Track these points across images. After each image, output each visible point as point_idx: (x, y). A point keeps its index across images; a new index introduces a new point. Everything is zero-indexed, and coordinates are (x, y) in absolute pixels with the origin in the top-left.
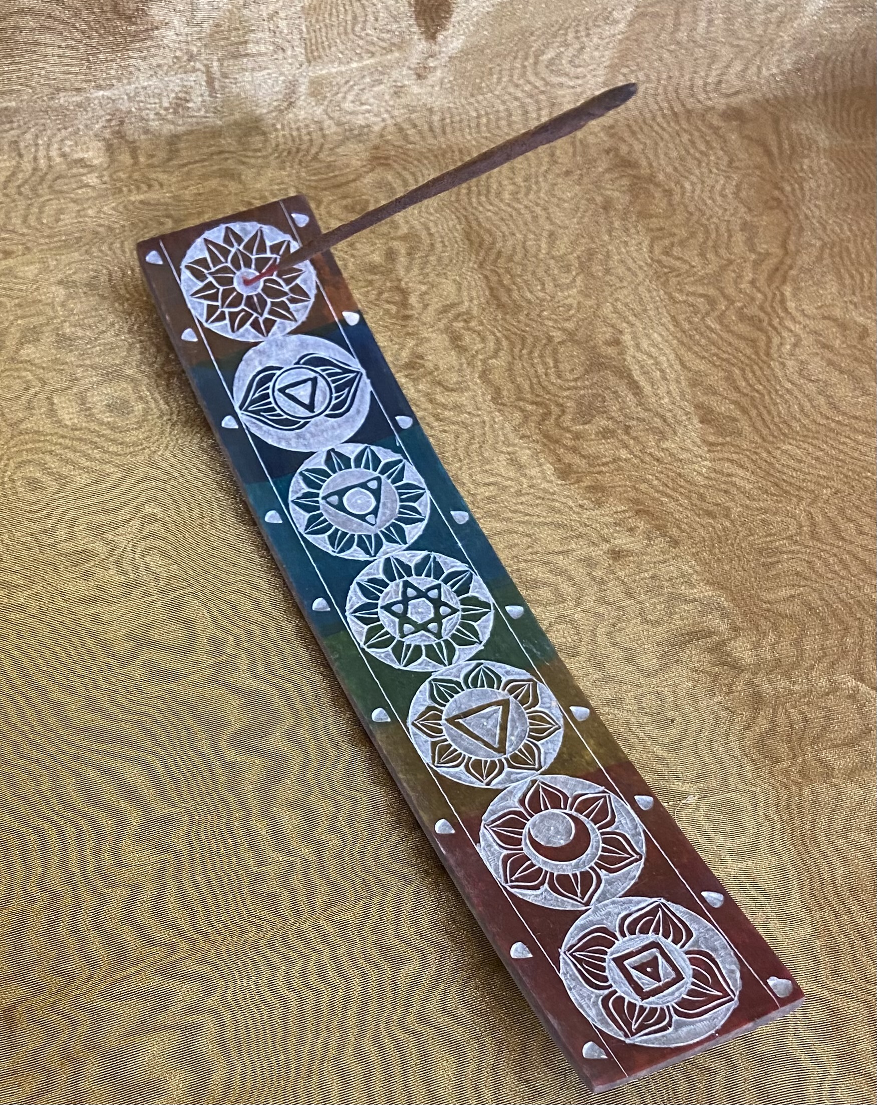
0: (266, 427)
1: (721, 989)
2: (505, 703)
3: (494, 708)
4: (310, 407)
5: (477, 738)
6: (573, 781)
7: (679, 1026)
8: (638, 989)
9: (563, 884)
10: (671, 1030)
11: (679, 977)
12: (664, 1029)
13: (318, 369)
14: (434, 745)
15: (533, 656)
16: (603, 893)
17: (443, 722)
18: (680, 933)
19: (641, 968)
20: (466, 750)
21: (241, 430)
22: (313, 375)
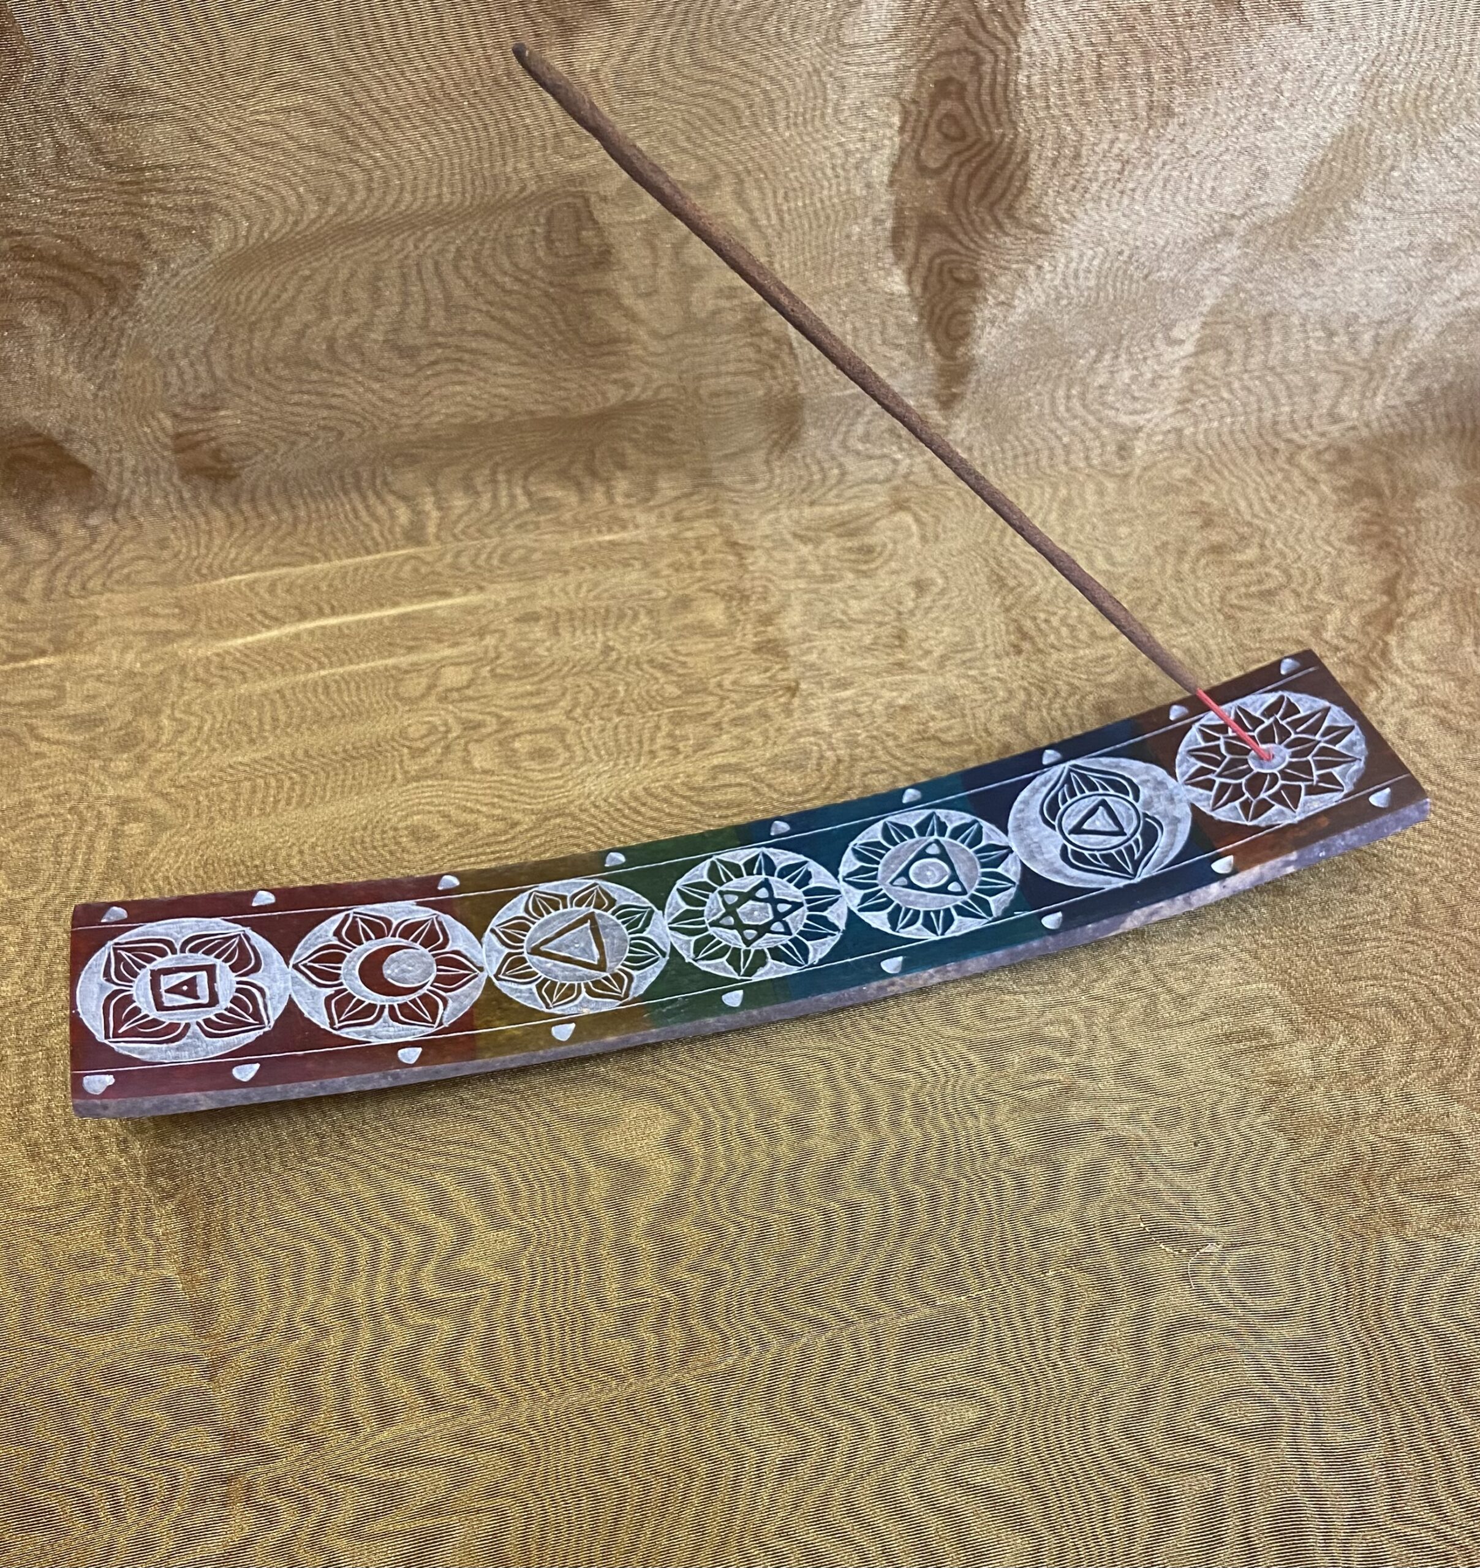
0: (1045, 790)
1: (125, 1034)
2: (601, 966)
3: (597, 956)
4: (1078, 830)
5: (560, 934)
6: (468, 1004)
7: (102, 988)
8: (168, 971)
9: (332, 956)
10: (102, 980)
11: (160, 1007)
12: (107, 974)
13: (1138, 836)
14: (564, 898)
15: (662, 1005)
16: (302, 984)
17: (592, 909)
18: (215, 1028)
19: (192, 982)
20: (547, 922)
21: (1041, 767)
22: (1129, 831)
